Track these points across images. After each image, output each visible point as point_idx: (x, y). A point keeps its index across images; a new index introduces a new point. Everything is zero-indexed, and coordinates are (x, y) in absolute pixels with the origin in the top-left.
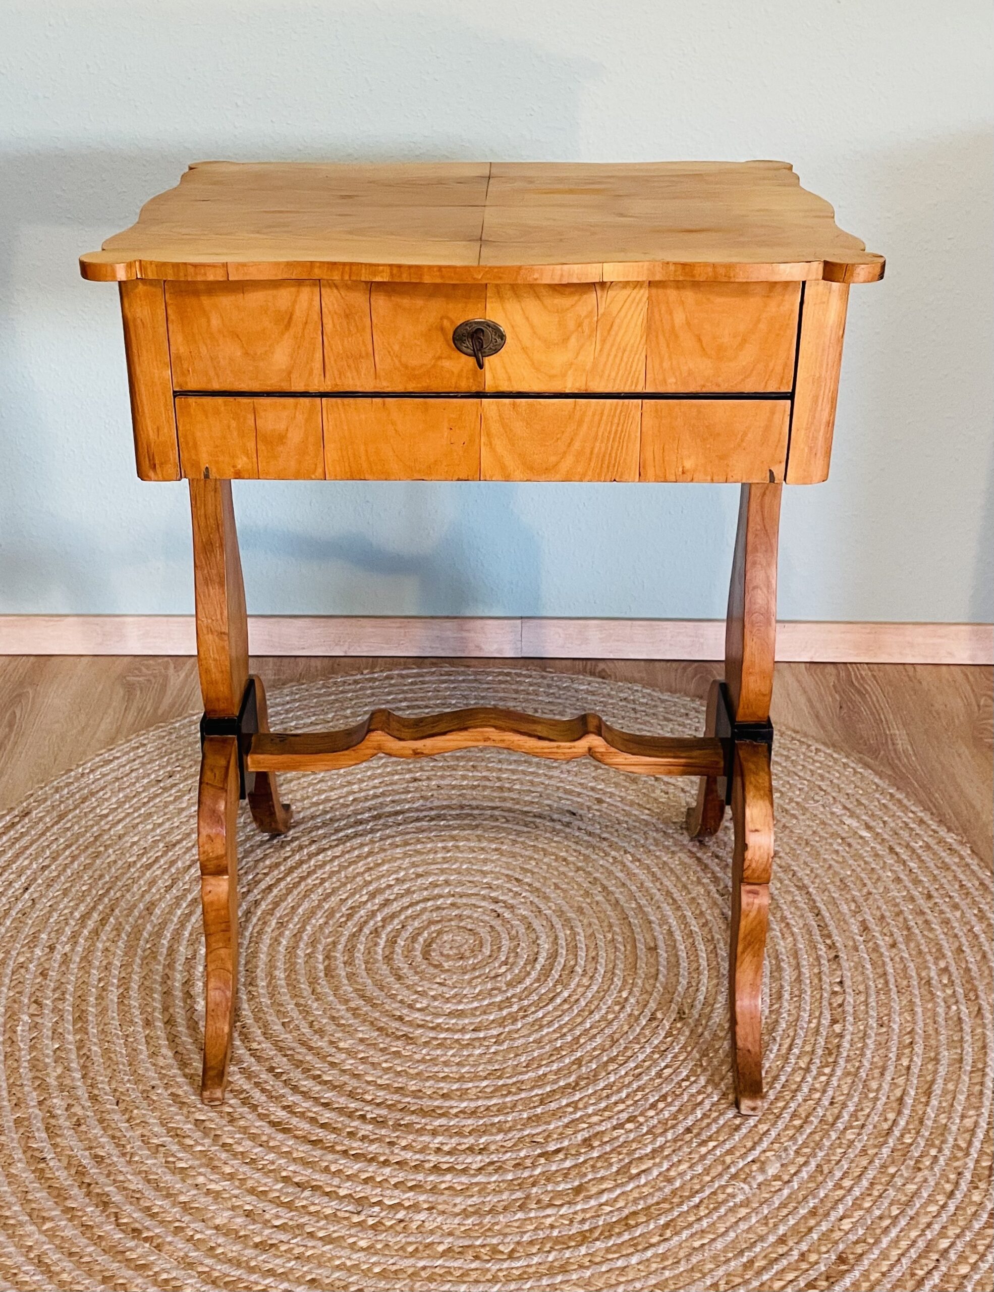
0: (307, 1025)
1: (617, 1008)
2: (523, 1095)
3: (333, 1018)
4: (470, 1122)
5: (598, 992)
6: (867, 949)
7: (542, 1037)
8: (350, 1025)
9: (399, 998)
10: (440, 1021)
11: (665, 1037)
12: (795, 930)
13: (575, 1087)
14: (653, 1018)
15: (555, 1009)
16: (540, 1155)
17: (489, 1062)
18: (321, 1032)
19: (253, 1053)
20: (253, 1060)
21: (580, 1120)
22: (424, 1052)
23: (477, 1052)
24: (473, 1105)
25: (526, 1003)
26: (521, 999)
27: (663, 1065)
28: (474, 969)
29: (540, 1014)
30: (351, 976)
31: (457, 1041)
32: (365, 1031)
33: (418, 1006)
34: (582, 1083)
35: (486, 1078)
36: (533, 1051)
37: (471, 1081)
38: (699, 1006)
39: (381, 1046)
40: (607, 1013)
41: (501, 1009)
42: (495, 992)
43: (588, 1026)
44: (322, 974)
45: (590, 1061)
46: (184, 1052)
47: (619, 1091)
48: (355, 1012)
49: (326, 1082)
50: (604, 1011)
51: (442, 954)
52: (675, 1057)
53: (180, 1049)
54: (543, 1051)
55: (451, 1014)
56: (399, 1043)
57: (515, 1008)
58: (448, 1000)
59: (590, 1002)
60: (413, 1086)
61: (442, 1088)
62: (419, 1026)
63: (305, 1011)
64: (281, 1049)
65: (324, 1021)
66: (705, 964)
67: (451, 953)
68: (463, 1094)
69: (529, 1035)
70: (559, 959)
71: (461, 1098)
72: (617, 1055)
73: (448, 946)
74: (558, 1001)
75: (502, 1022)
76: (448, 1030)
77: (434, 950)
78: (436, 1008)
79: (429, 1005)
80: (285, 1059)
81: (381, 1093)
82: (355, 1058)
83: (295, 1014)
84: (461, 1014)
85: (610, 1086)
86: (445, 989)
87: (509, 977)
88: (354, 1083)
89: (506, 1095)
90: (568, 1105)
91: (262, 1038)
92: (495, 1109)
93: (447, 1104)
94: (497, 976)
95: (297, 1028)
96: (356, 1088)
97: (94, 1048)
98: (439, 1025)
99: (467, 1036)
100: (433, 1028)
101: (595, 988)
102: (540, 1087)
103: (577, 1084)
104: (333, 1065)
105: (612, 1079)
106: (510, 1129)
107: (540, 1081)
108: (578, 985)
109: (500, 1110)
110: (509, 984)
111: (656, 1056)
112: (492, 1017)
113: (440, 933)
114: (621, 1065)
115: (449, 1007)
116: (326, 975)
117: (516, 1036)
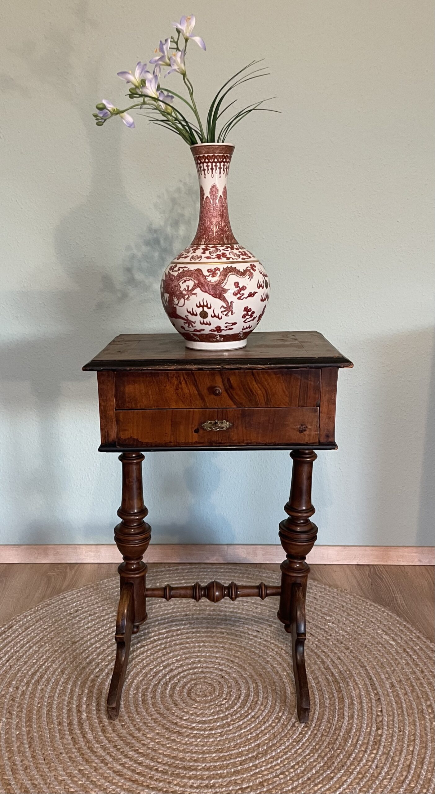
0: (133, 726)
1: (277, 721)
2: (232, 761)
3: (145, 723)
4: (207, 773)
5: (268, 713)
6: (393, 695)
7: (242, 733)
8: (153, 727)
9: (176, 714)
10: (194, 725)
11: (299, 735)
12: (360, 686)
13: (256, 757)
14: (293, 726)
15: (248, 721)
16: (239, 789)
17: (217, 745)
18: (139, 730)
19: (108, 738)
20: (107, 742)
21: (259, 773)
22: (186, 739)
23: (211, 740)
24: (208, 765)
25: (234, 717)
26: (232, 716)
27: (298, 748)
28: (211, 701)
29: (241, 723)
30: (153, 704)
31: (202, 734)
32: (159, 730)
33: (185, 718)
34: (260, 756)
35: (214, 752)
36: (237, 740)
37: (208, 753)
38: (315, 721)
39: (167, 736)
40: (272, 723)
41: (223, 720)
42: (221, 712)
43: (263, 729)
44: (141, 703)
45: (264, 745)
46: (76, 737)
47: (277, 759)
48: (155, 720)
49: (140, 753)
50: (270, 722)
51: (196, 694)
52: (303, 744)
53: (75, 736)
54: (242, 740)
55: (200, 722)
56: (175, 735)
57: (229, 720)
58: (198, 716)
59: (264, 718)
60: (181, 755)
61: (194, 757)
62: (185, 728)
63: (133, 720)
64: (120, 737)
65: (141, 724)
66: (318, 701)
67: (200, 694)
68: (204, 760)
69: (235, 733)
70: (250, 697)
71: (203, 762)
72: (276, 743)
73: (199, 690)
74: (250, 717)
75: (223, 726)
76: (198, 730)
77: (193, 692)
78: (192, 719)
79: (189, 718)
80: (122, 742)
81: (166, 759)
82: (155, 742)
83: (128, 721)
84: (204, 722)
85: (273, 757)
86: (197, 710)
87: (227, 706)
88: (153, 753)
89: (223, 761)
90: (253, 766)
91: (112, 732)
92: (219, 767)
93: (196, 764)
94: (221, 705)
95: (128, 727)
96: (154, 756)
97: (35, 734)
98: (194, 727)
99: (207, 733)
100: (191, 729)
101: (267, 711)
102: (240, 757)
103: (257, 756)
104: (144, 745)
105: (274, 754)
106: (225, 777)
107: (240, 754)
108: (259, 710)
109: (221, 768)
110: (227, 709)
111: (295, 744)
112: (218, 724)
113: (195, 684)
114: (278, 747)
115: (198, 719)
116: (143, 703)
117: (230, 733)
